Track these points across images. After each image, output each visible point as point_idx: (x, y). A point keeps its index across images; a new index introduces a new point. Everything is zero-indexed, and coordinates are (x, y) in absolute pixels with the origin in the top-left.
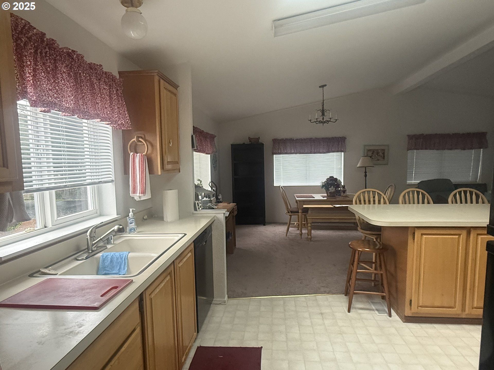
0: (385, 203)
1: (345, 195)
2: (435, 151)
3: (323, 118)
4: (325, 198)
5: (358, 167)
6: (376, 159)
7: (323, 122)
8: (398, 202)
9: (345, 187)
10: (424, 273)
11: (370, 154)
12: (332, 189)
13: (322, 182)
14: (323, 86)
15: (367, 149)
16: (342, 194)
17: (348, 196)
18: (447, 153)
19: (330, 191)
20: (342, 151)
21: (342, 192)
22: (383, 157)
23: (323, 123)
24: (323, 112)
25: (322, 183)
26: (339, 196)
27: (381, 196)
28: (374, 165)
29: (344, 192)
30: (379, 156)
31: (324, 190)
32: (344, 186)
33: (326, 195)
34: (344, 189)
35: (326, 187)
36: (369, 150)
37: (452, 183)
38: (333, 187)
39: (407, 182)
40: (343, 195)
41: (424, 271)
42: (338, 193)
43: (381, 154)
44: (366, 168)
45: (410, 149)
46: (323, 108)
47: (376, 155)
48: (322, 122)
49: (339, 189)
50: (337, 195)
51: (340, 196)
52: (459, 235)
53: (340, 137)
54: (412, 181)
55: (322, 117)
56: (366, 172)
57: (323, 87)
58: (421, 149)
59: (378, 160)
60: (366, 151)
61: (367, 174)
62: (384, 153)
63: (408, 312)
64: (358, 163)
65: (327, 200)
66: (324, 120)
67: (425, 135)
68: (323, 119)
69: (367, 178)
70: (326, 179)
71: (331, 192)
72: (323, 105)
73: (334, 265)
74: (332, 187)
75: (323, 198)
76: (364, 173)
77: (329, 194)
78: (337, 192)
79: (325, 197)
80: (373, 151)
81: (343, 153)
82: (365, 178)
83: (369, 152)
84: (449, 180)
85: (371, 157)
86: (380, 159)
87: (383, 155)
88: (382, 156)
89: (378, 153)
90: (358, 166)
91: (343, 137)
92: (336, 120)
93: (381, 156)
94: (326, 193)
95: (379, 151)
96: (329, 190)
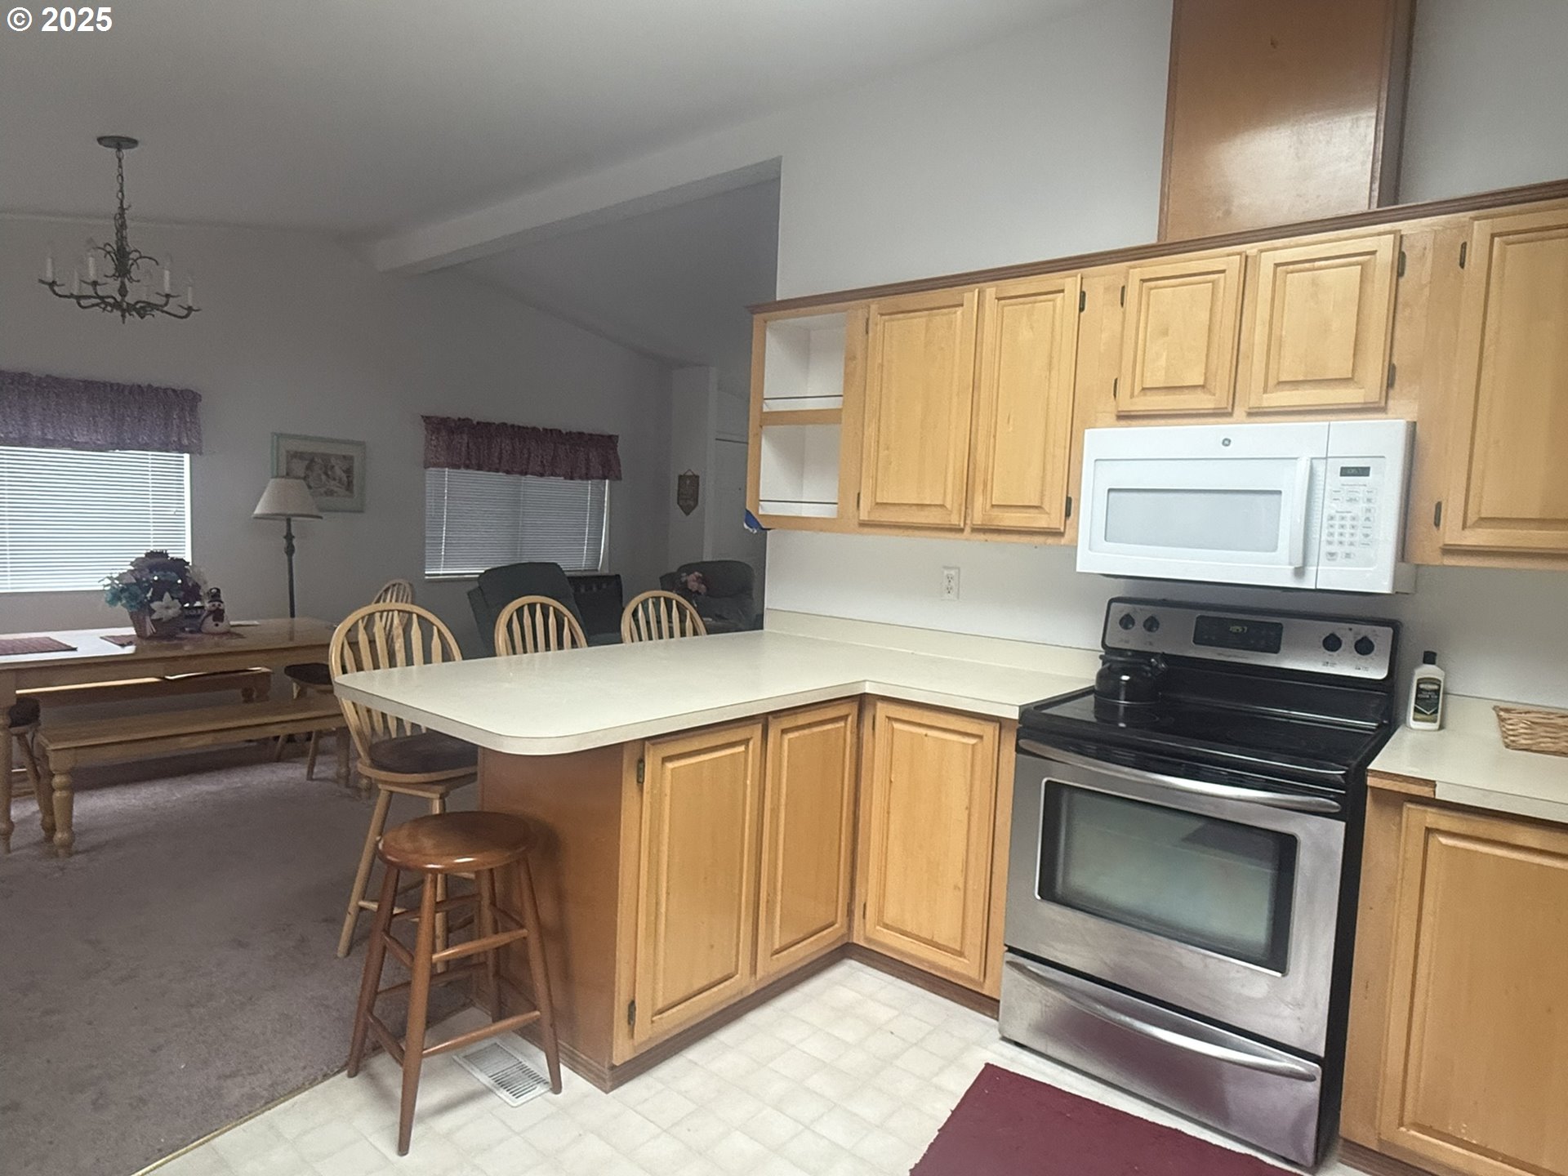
0: (447, 657)
1: (222, 626)
2: (500, 477)
3: (123, 286)
4: (130, 650)
5: (258, 518)
6: (322, 490)
7: (125, 309)
8: (495, 651)
9: (222, 595)
10: (668, 893)
11: (299, 467)
12: (168, 608)
13: (110, 578)
14: (120, 143)
15: (288, 452)
16: (209, 623)
17: (232, 629)
18: (533, 485)
19: (155, 617)
20: (181, 449)
21: (211, 618)
22: (346, 483)
23: (123, 312)
24: (122, 260)
25: (109, 582)
26: (191, 632)
27: (432, 630)
28: (322, 510)
29: (218, 615)
30: (334, 479)
31: (121, 610)
32: (218, 590)
33: (131, 631)
34: (217, 603)
35: (133, 597)
36: (297, 455)
37: (564, 575)
38: (173, 598)
39: (426, 573)
40: (218, 629)
41: (668, 888)
42: (190, 620)
43: (338, 472)
44: (289, 521)
45: (435, 465)
46: (121, 239)
47: (324, 477)
48: (117, 305)
49: (198, 604)
50: (183, 630)
51: (198, 635)
52: (746, 742)
53: (174, 391)
54: (438, 568)
55: (118, 283)
56: (289, 537)
57: (119, 148)
58: (467, 467)
59: (330, 493)
60: (283, 459)
61: (295, 542)
62: (349, 472)
63: (622, 1051)
64: (258, 501)
65: (141, 656)
66: (130, 299)
67: (475, 422)
68: (123, 291)
69: (294, 556)
70: (132, 564)
71: (160, 619)
72: (122, 227)
73: (240, 944)
74: (167, 595)
75: (123, 645)
76: (285, 541)
77: (150, 629)
78: (187, 617)
79: (130, 644)
80: (310, 460)
81: (187, 456)
82: (286, 557)
83: (295, 460)
84: (555, 564)
85: (305, 478)
86: (336, 489)
87: (348, 477)
88: (345, 479)
89: (327, 469)
90: (258, 511)
91: (187, 390)
92: (190, 309)
93: (340, 481)
94: (130, 622)
95: (333, 461)
96: (152, 611)
